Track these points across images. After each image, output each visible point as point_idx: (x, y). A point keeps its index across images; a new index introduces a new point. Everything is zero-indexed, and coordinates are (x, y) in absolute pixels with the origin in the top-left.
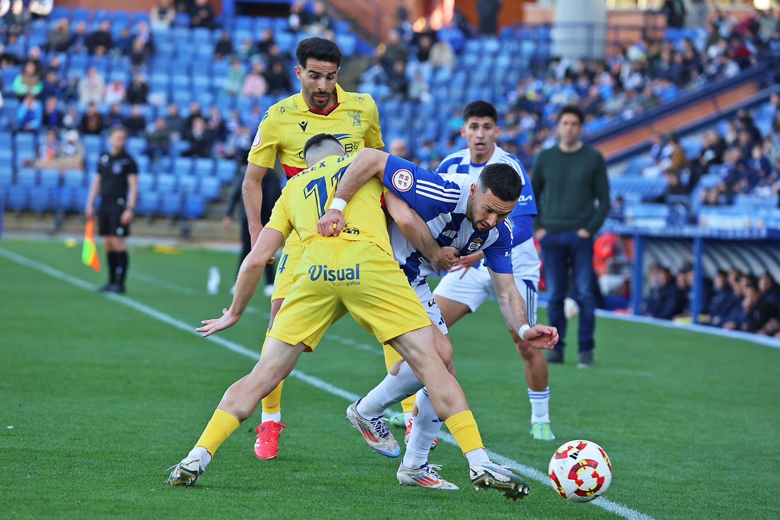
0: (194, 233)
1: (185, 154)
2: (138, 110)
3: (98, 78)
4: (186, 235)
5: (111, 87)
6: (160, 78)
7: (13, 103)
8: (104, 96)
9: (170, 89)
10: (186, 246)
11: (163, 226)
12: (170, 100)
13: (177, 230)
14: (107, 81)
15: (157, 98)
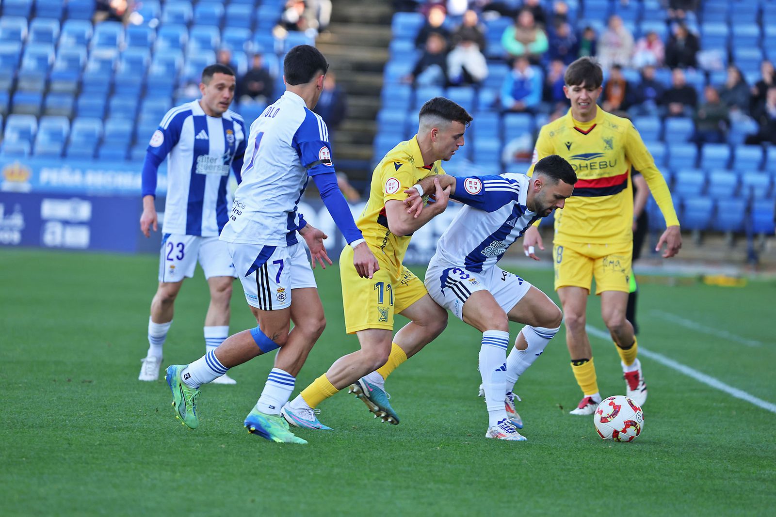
0: (763, 258)
1: (751, 141)
2: (681, 76)
3: (624, 30)
4: (753, 258)
5: (643, 44)
6: (716, 28)
7: (502, 70)
8: (631, 57)
9: (730, 45)
10: (752, 275)
11: (719, 246)
12: (730, 60)
13: (739, 254)
14: (637, 35)
15: (709, 58)
